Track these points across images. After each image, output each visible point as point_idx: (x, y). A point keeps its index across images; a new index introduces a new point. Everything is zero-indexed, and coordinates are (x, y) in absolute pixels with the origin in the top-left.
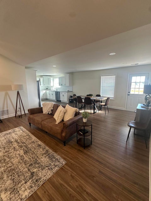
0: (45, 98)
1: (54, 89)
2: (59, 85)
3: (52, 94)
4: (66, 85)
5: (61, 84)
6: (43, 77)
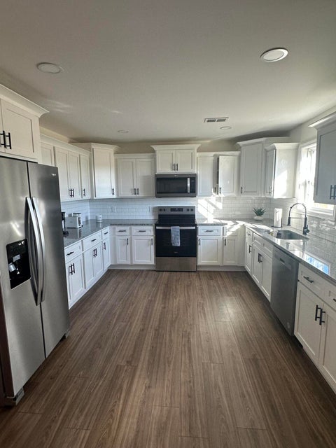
3: (260, 259)
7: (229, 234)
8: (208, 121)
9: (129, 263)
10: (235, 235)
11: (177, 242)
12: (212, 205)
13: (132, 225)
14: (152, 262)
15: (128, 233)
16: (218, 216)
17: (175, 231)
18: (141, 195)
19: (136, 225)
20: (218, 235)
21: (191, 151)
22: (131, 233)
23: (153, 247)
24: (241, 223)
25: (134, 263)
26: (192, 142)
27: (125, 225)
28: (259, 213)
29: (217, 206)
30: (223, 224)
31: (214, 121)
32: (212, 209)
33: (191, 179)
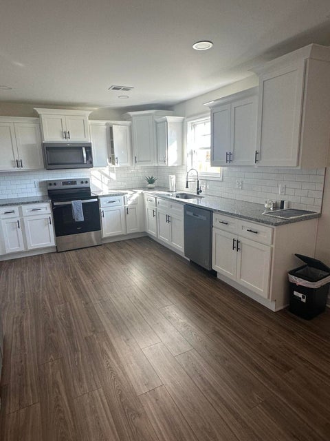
0: (133, 229)
1: (180, 183)
2: (214, 163)
3: (168, 219)
4: (261, 163)
5: (222, 154)
6: (129, 119)
7: (129, 202)
8: (114, 89)
9: (23, 249)
10: (135, 203)
11: (80, 216)
12: (106, 175)
13: (22, 203)
14: (53, 243)
15: (17, 214)
16: (113, 187)
17: (77, 205)
18: (25, 167)
19: (28, 203)
20: (119, 205)
21: (83, 118)
22: (21, 214)
23: (51, 227)
24: (140, 191)
25: (29, 248)
26: (79, 108)
27: (12, 205)
28: (151, 181)
29: (111, 177)
30: (123, 194)
31: (118, 89)
32: (106, 180)
33: (86, 148)
